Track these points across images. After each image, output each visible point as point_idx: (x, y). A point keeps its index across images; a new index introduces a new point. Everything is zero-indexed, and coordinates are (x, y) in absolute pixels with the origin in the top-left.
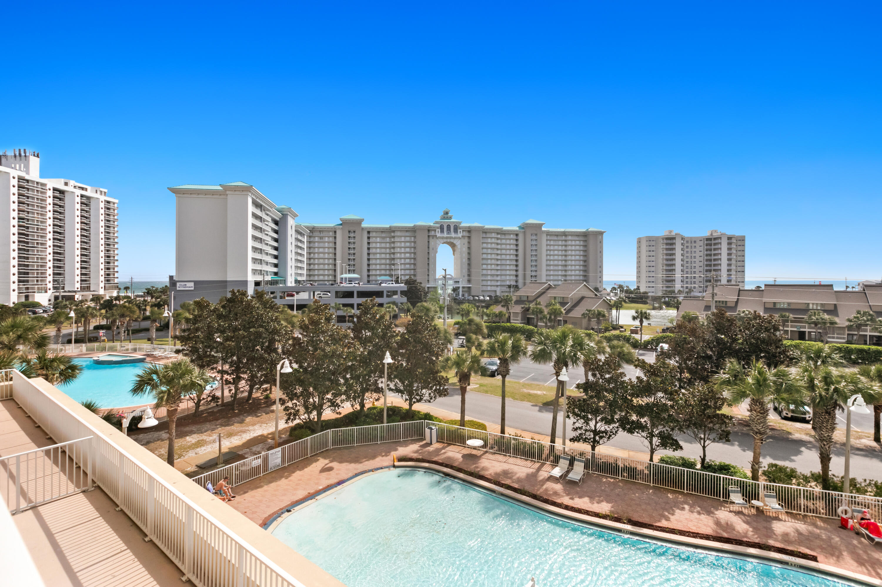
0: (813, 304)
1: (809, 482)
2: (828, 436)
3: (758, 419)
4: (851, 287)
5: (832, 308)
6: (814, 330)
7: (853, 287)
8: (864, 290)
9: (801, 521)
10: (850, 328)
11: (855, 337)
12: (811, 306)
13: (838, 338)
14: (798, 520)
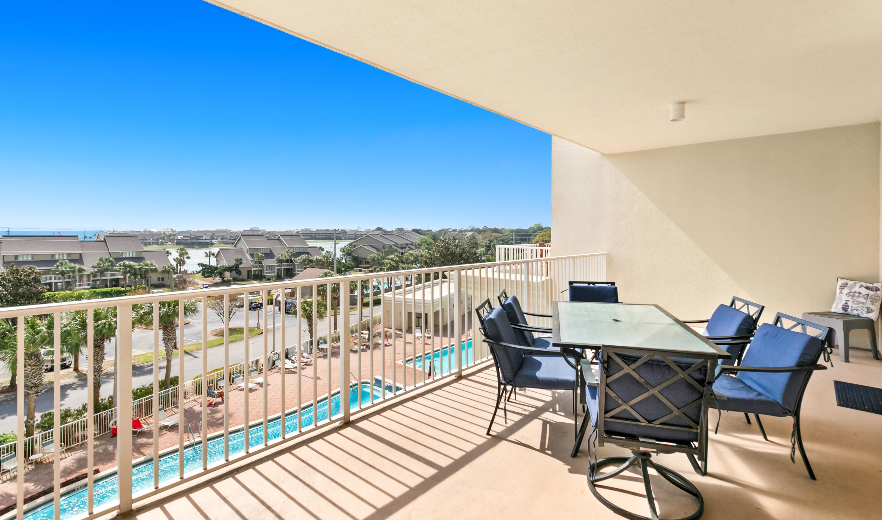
0: (59, 254)
1: (83, 414)
2: (99, 366)
3: (33, 373)
4: (88, 237)
5: (78, 257)
6: (61, 281)
7: (90, 238)
8: (105, 239)
9: (79, 450)
10: (93, 275)
11: (98, 283)
12: (57, 257)
13: (83, 285)
14: (77, 450)
